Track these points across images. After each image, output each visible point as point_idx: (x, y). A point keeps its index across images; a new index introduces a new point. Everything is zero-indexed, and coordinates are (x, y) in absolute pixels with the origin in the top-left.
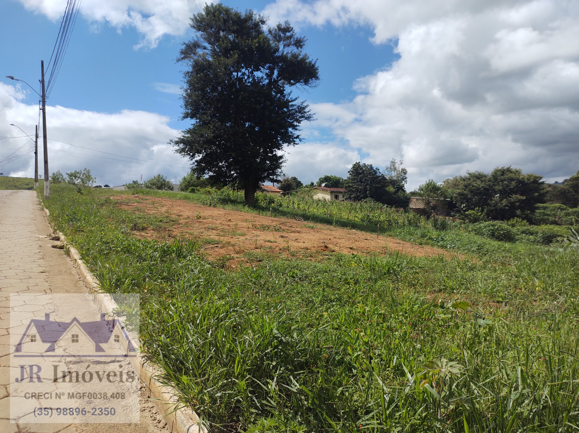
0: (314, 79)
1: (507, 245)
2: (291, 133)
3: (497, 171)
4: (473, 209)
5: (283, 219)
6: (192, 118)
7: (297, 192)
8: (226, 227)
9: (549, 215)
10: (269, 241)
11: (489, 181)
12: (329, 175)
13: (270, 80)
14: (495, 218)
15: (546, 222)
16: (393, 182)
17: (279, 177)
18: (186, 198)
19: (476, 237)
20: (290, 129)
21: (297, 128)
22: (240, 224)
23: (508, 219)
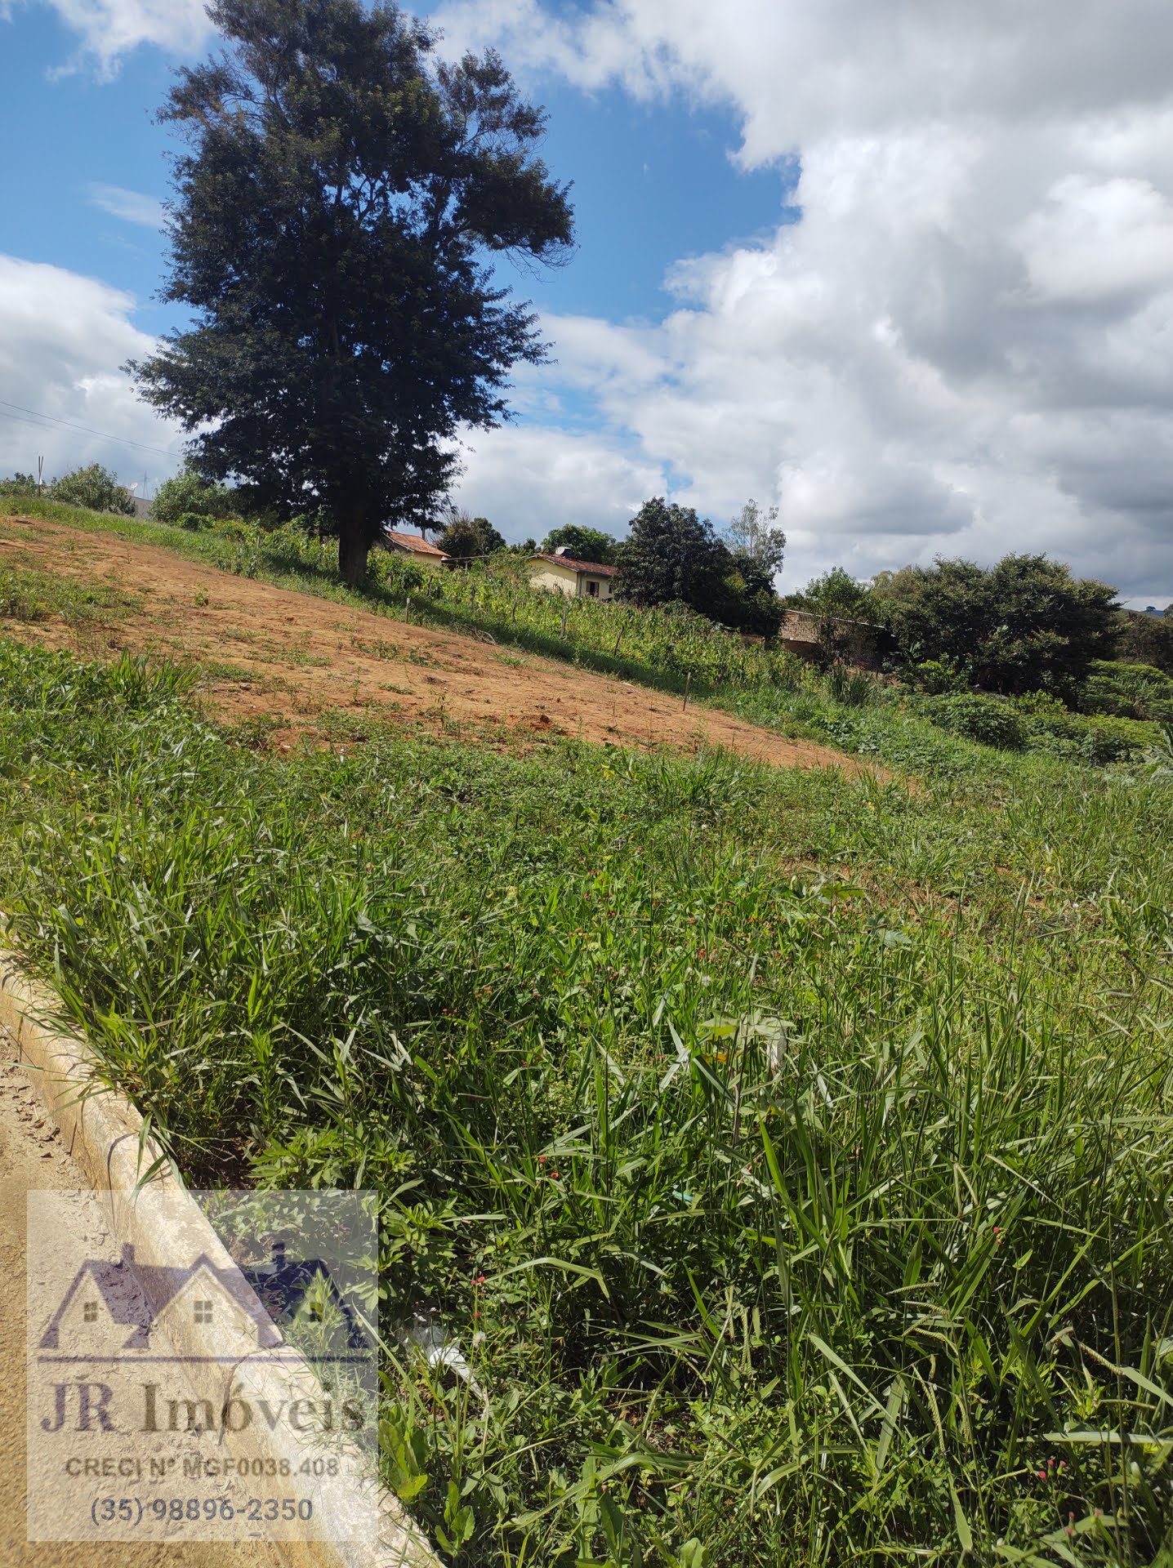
0: (558, 240)
1: (1005, 758)
2: (482, 391)
3: (1008, 564)
4: (935, 658)
5: (440, 633)
6: (195, 302)
7: (486, 562)
8: (279, 638)
9: (1118, 692)
10: (391, 689)
11: (987, 588)
12: (578, 526)
13: (433, 225)
14: (988, 687)
15: (1107, 708)
16: (744, 565)
17: (439, 514)
18: (169, 542)
19: (933, 731)
20: (480, 381)
21: (501, 378)
22: (319, 633)
23: (1019, 693)
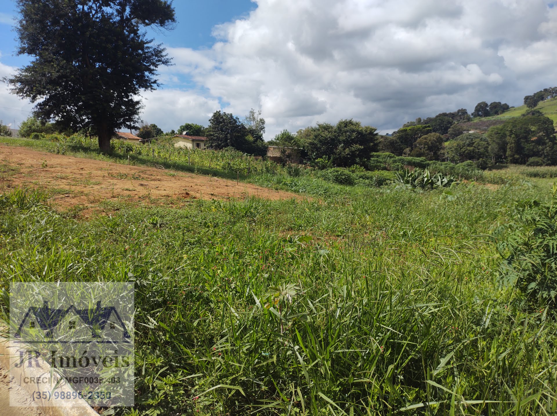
0: (170, 20)
1: (348, 188)
2: (148, 77)
3: (341, 123)
4: (321, 157)
5: (143, 167)
6: (30, 53)
7: (157, 140)
8: (78, 176)
9: (381, 162)
10: (127, 190)
11: (335, 132)
12: (190, 123)
13: (122, 17)
14: (339, 166)
15: (378, 168)
16: (252, 132)
17: (137, 123)
18: (28, 145)
19: (324, 182)
20: (147, 73)
21: (155, 72)
22: (94, 172)
23: (350, 166)
